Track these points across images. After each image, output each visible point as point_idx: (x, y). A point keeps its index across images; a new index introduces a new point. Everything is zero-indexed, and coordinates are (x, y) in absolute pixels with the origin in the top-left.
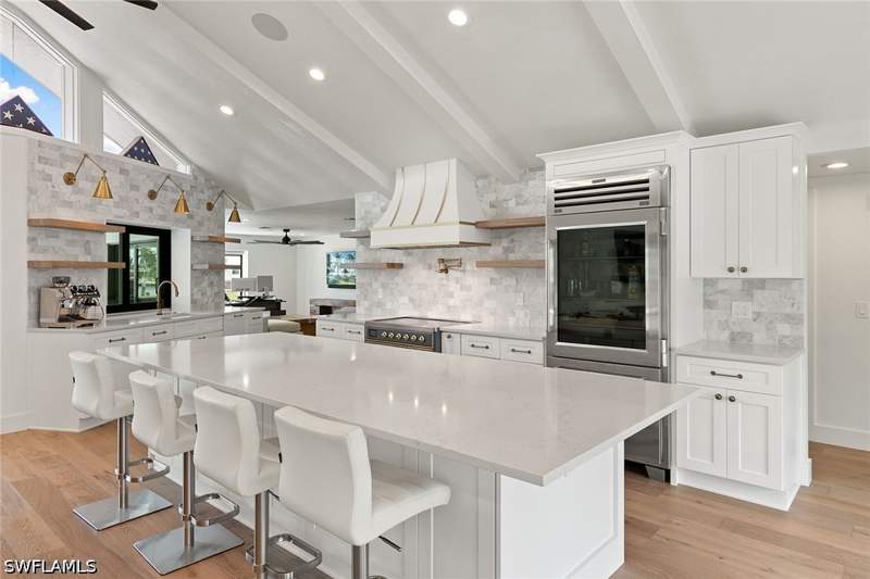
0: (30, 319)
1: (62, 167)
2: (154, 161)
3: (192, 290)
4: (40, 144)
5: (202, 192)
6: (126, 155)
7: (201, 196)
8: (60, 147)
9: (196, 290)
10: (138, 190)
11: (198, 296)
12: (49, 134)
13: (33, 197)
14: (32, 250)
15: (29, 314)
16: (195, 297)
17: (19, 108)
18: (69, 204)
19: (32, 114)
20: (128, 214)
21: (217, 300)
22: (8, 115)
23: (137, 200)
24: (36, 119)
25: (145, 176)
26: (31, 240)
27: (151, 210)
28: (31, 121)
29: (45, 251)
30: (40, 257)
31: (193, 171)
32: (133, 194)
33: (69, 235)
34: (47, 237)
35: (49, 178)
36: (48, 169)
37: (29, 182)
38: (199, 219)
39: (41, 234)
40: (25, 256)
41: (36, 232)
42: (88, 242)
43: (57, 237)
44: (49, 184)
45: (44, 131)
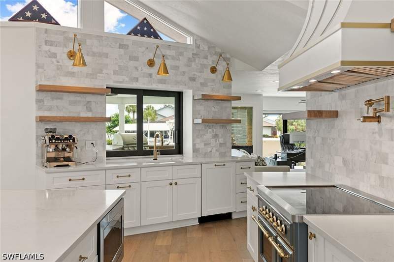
0: (37, 159)
1: (65, 46)
2: (157, 36)
3: (193, 140)
4: (46, 31)
5: (206, 58)
6: (129, 34)
7: (205, 61)
8: (64, 32)
9: (198, 141)
10: (138, 61)
11: (200, 146)
12: (57, 23)
13: (40, 70)
14: (39, 109)
15: (37, 155)
16: (197, 146)
17: (35, 8)
18: (72, 74)
19: (45, 11)
20: (127, 79)
21: (223, 150)
22: (28, 14)
23: (136, 68)
24: (48, 14)
25: (144, 49)
26: (38, 101)
27: (150, 75)
28: (44, 16)
29: (50, 109)
30: (46, 114)
31: (195, 41)
32: (132, 63)
33: (72, 97)
34: (53, 99)
35: (54, 55)
36: (53, 49)
37: (36, 60)
38: (202, 81)
39: (46, 97)
40: (34, 113)
41: (42, 95)
42: (89, 102)
43: (61, 99)
44: (54, 60)
45: (53, 21)
